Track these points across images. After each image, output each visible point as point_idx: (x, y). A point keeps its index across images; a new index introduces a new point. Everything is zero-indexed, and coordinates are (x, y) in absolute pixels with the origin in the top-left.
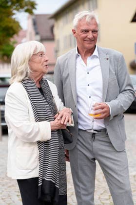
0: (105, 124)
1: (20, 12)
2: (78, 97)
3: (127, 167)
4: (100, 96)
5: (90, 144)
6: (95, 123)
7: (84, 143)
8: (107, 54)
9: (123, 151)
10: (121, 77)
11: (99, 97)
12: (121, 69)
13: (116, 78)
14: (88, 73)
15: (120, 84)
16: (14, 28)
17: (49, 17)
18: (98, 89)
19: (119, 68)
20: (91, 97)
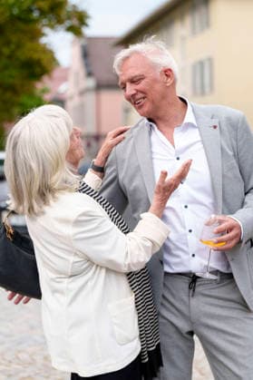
1: (56, 31)
5: (185, 303)
7: (173, 300)
12: (244, 144)
13: (236, 164)
14: (178, 159)
20: (189, 206)
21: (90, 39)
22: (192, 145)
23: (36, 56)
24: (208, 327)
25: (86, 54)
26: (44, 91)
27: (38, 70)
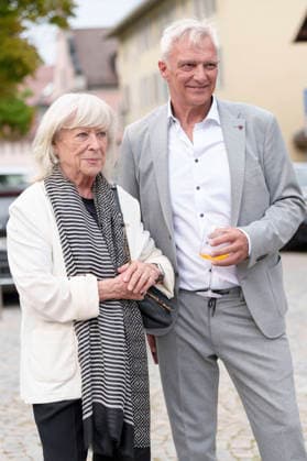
0: (237, 276)
1: (38, 24)
2: (174, 215)
3: (291, 375)
4: (225, 212)
6: (215, 273)
8: (238, 117)
9: (281, 337)
10: (273, 167)
14: (197, 161)
16: (26, 60)
17: (105, 32)
18: (220, 197)
19: (268, 149)
20: (205, 215)
21: (78, 31)
22: (211, 146)
23: (16, 54)
24: (233, 350)
25: (73, 50)
26: (28, 94)
27: (19, 70)
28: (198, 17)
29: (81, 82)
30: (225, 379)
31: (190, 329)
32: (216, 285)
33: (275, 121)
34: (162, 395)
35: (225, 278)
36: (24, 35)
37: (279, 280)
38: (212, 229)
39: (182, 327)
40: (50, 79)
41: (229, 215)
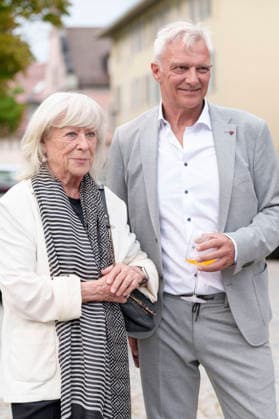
0: (222, 282)
1: (32, 21)
2: (161, 218)
3: (273, 382)
4: (213, 218)
5: (187, 328)
7: (174, 325)
8: (230, 122)
9: (264, 346)
10: (263, 174)
11: (210, 219)
12: (261, 157)
13: (250, 178)
14: (186, 165)
15: (259, 192)
16: (18, 57)
17: (98, 33)
19: (257, 155)
20: (192, 219)
21: (71, 30)
23: (9, 50)
24: (214, 355)
25: (65, 48)
26: (18, 92)
27: (11, 67)
28: (193, 19)
29: (72, 81)
30: (206, 385)
31: (173, 334)
32: (201, 290)
33: (266, 127)
34: (142, 398)
35: (210, 283)
36: (17, 31)
37: (264, 288)
38: (199, 234)
39: (165, 330)
40: (41, 77)
41: (216, 221)
